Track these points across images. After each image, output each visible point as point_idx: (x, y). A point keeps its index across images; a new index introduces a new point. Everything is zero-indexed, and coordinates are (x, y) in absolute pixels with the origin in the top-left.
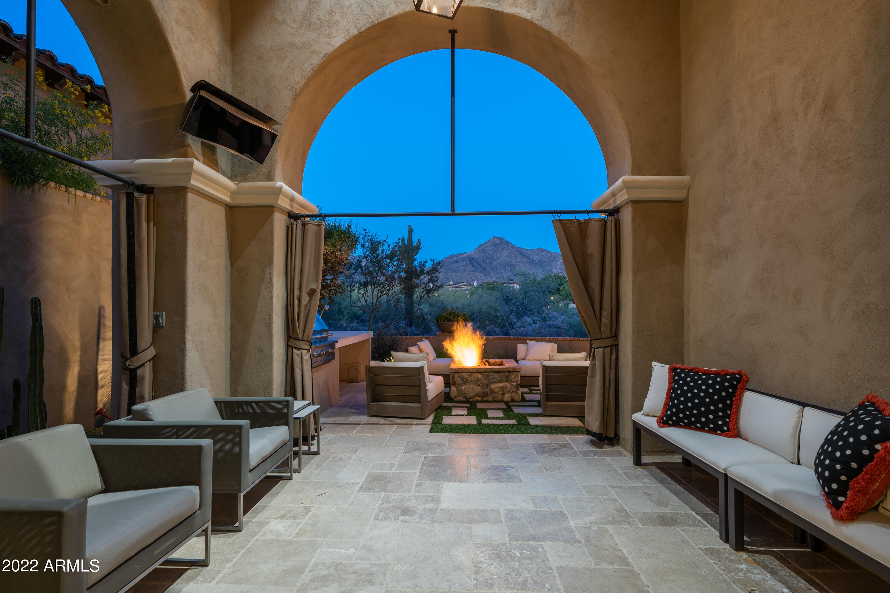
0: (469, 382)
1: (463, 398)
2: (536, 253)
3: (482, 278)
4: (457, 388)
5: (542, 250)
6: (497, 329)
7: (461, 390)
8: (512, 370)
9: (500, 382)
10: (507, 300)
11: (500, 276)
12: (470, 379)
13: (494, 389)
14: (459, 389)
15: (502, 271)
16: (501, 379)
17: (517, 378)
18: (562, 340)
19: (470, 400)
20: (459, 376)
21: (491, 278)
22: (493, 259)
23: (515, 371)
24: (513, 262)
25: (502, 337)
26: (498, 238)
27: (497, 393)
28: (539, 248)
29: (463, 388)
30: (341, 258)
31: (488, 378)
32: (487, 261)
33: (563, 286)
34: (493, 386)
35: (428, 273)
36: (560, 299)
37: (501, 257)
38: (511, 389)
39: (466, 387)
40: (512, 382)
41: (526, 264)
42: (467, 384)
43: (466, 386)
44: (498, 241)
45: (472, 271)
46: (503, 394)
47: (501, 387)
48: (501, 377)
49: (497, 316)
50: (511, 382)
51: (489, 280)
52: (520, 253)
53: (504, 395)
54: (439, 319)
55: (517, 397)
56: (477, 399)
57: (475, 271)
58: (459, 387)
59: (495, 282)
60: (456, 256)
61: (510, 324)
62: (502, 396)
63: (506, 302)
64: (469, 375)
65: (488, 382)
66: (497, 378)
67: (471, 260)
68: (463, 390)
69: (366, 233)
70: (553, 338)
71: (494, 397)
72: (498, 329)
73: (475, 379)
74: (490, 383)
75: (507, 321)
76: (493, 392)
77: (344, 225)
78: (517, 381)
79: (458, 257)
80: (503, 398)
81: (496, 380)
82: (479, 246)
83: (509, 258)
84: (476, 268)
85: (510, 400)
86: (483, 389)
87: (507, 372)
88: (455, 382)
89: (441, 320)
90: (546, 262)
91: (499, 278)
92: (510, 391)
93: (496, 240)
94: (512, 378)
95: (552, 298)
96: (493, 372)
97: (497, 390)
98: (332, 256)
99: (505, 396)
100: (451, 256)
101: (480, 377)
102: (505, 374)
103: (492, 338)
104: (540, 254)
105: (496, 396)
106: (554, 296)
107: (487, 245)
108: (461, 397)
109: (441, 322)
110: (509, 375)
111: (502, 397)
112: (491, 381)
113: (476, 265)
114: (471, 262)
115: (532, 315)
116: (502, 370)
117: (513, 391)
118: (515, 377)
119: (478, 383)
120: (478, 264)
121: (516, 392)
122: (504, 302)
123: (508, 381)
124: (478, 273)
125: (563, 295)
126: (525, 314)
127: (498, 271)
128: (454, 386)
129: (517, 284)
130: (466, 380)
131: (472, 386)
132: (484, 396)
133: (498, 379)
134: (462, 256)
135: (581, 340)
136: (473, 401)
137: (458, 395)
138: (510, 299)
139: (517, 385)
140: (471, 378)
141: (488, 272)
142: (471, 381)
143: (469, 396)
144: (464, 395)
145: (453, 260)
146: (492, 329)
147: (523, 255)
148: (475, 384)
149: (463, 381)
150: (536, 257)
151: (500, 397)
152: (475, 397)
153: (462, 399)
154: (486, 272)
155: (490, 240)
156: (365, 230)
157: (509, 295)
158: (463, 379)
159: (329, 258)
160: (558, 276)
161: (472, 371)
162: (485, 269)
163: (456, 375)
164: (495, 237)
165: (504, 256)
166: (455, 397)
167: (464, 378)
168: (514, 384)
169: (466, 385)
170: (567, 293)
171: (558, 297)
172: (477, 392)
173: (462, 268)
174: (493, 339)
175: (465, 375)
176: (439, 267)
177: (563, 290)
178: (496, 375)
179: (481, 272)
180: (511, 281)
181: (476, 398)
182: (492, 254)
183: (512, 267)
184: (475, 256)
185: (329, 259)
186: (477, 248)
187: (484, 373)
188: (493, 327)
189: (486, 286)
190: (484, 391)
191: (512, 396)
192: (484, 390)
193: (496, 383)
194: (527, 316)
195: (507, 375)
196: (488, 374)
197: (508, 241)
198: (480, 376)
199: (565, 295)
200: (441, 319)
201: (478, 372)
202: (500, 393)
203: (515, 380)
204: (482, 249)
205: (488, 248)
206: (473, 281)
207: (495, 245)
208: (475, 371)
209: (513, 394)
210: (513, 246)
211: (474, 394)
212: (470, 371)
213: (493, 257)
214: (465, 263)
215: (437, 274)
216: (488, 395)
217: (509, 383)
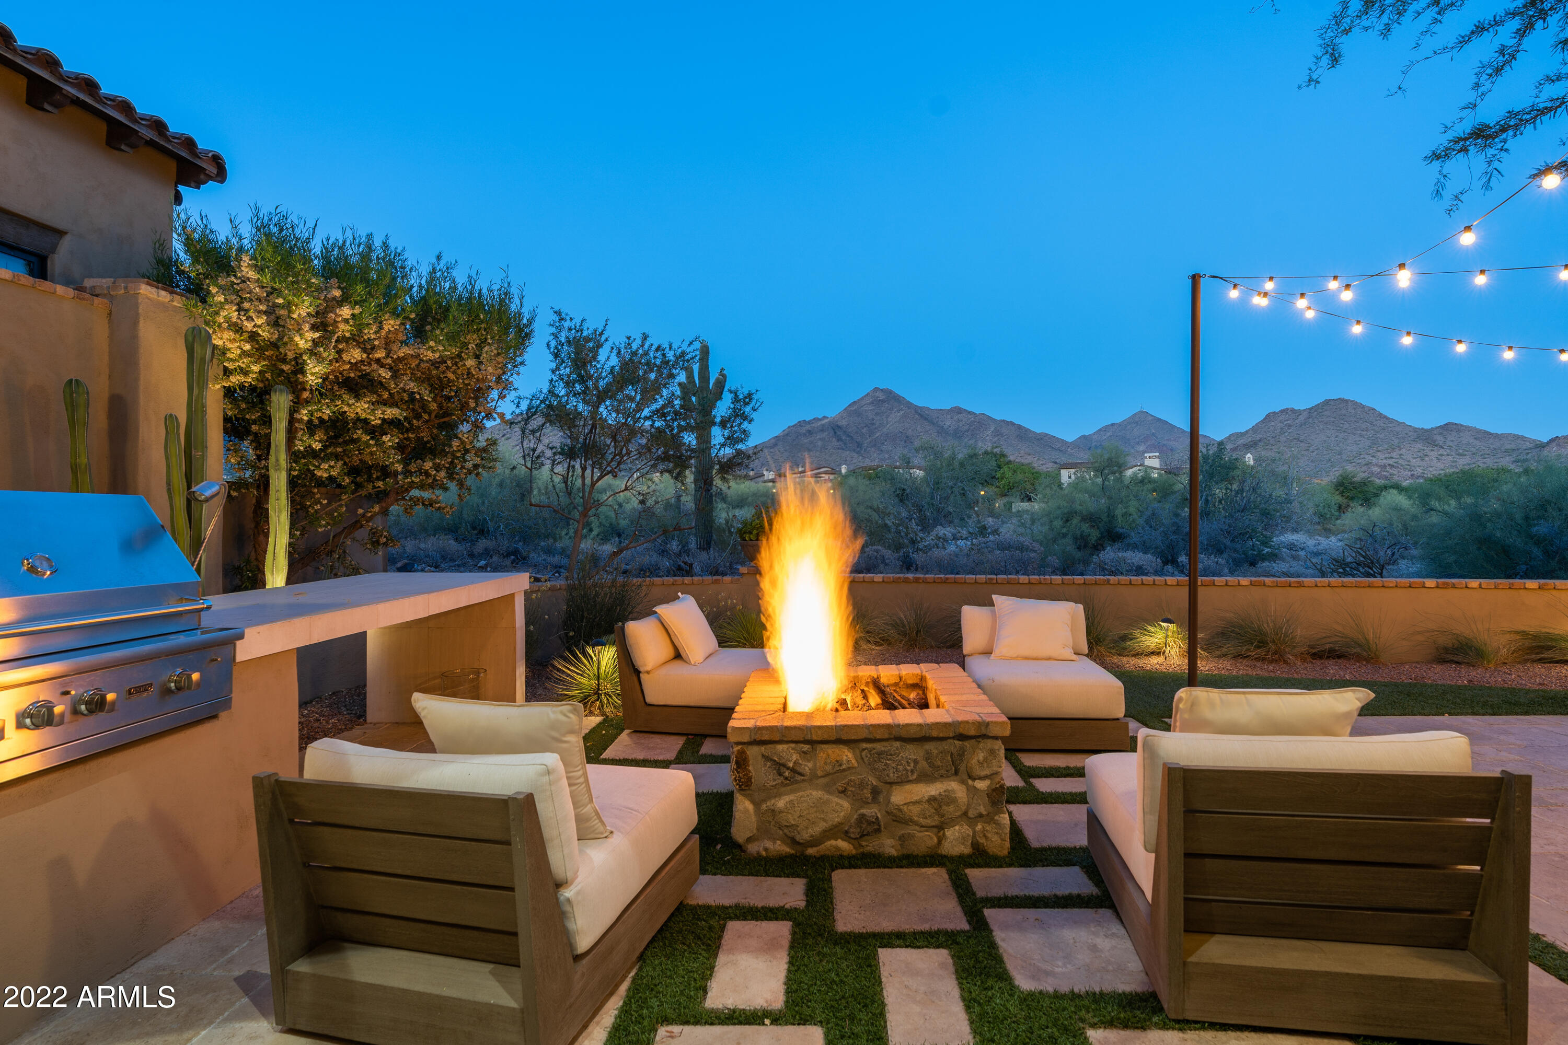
0: (804, 780)
1: (783, 842)
2: (949, 417)
3: (855, 461)
4: (757, 805)
5: (958, 410)
6: (887, 553)
7: (773, 811)
8: (972, 732)
9: (926, 778)
10: (902, 496)
11: (887, 456)
12: (807, 767)
13: (905, 808)
14: (764, 807)
15: (890, 448)
16: (931, 765)
17: (994, 763)
18: (1063, 583)
19: (811, 851)
20: (763, 756)
21: (873, 460)
22: (874, 427)
23: (985, 736)
24: (910, 432)
25: (907, 578)
26: (882, 390)
27: (916, 823)
28: (955, 408)
29: (781, 803)
30: (481, 377)
31: (880, 766)
32: (864, 431)
33: (1002, 471)
34: (898, 797)
35: (723, 424)
36: (996, 494)
37: (887, 423)
38: (969, 806)
39: (791, 801)
40: (974, 779)
41: (931, 434)
42: (795, 786)
43: (792, 797)
44: (881, 396)
45: (838, 449)
46: (940, 828)
47: (932, 800)
48: (928, 757)
49: (886, 525)
50: (970, 777)
51: (868, 463)
52: (921, 416)
53: (943, 829)
54: (745, 533)
55: (995, 838)
56: (838, 848)
57: (843, 449)
58: (764, 801)
59: (878, 466)
60: (809, 422)
61: (913, 542)
62: (936, 835)
63: (901, 501)
64: (804, 753)
65: (879, 778)
66: (916, 762)
67: (835, 429)
68: (781, 812)
69: (561, 319)
70: (1037, 577)
71: (902, 839)
72: (890, 552)
73: (829, 768)
74: (886, 783)
75: (907, 535)
76: (898, 818)
77: (490, 291)
78: (993, 774)
79: (813, 425)
80: (940, 842)
81: (912, 771)
82: (850, 405)
83: (902, 425)
84: (845, 444)
85: (966, 850)
86: (862, 807)
87: (953, 738)
88: (750, 779)
89: (751, 536)
90: (967, 431)
91: (884, 460)
92: (965, 814)
93: (878, 394)
94: (974, 761)
95: (982, 493)
96: (897, 739)
97: (916, 810)
98: (459, 372)
99: (949, 833)
100: (801, 424)
101: (848, 762)
102: (945, 745)
103: (881, 580)
104: (956, 418)
105: (913, 836)
106: (986, 489)
107: (863, 402)
108: (774, 840)
109: (751, 540)
110: (962, 753)
111: (935, 840)
112: (893, 776)
113: (844, 438)
114: (835, 433)
115: (950, 523)
116: (935, 734)
117: (981, 816)
118: (985, 759)
119: (840, 785)
120: (849, 436)
121: (988, 818)
122: (897, 500)
123: (956, 773)
124: (848, 452)
125: (1001, 487)
126: (936, 522)
127: (884, 448)
128: (745, 796)
129: (920, 468)
130: (793, 770)
131: (817, 794)
132: (862, 836)
133: (919, 766)
134: (820, 423)
135: (1111, 582)
136: (823, 858)
137: (763, 831)
138: (907, 495)
139: (994, 790)
140: (810, 765)
141: (865, 450)
142: (814, 776)
143: (805, 835)
144: (786, 831)
145: (803, 430)
146: (877, 552)
147: (926, 419)
148: (827, 788)
149: (780, 774)
150: (948, 423)
151: (924, 841)
152: (829, 839)
153: (779, 847)
154: (861, 449)
155: (868, 394)
156: (558, 313)
157: (906, 487)
158: (779, 766)
159: (451, 376)
160: (992, 453)
161: (815, 738)
162: (859, 445)
163: (753, 752)
164: (876, 389)
165: (893, 422)
166: (750, 840)
167: (784, 765)
168: (982, 785)
169: (793, 792)
170: (1009, 482)
171: (992, 490)
172: (836, 818)
173: (820, 443)
174: (883, 581)
175: (789, 754)
176: (747, 409)
177: (1002, 478)
178: (912, 752)
179: (854, 450)
180: (908, 464)
181: (833, 842)
182: (873, 419)
183: (908, 440)
184: (843, 423)
185: (449, 381)
186: (845, 409)
187: (864, 745)
188: (879, 547)
189: (863, 473)
190: (863, 815)
191: (974, 832)
192: (863, 811)
193: (909, 782)
194: (941, 525)
195: (954, 751)
196: (878, 746)
197: (899, 396)
198: (847, 755)
199: (1006, 487)
200: (751, 533)
201: (839, 741)
202: (929, 822)
203: (987, 772)
204: (854, 409)
205: (865, 408)
206: (840, 465)
207: (877, 402)
208: (826, 737)
209: (979, 827)
210: (909, 405)
211: (822, 826)
212: (809, 737)
213: (873, 424)
214: (825, 435)
215: (745, 425)
216: (878, 831)
217: (963, 782)
